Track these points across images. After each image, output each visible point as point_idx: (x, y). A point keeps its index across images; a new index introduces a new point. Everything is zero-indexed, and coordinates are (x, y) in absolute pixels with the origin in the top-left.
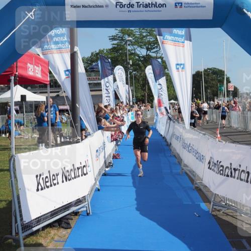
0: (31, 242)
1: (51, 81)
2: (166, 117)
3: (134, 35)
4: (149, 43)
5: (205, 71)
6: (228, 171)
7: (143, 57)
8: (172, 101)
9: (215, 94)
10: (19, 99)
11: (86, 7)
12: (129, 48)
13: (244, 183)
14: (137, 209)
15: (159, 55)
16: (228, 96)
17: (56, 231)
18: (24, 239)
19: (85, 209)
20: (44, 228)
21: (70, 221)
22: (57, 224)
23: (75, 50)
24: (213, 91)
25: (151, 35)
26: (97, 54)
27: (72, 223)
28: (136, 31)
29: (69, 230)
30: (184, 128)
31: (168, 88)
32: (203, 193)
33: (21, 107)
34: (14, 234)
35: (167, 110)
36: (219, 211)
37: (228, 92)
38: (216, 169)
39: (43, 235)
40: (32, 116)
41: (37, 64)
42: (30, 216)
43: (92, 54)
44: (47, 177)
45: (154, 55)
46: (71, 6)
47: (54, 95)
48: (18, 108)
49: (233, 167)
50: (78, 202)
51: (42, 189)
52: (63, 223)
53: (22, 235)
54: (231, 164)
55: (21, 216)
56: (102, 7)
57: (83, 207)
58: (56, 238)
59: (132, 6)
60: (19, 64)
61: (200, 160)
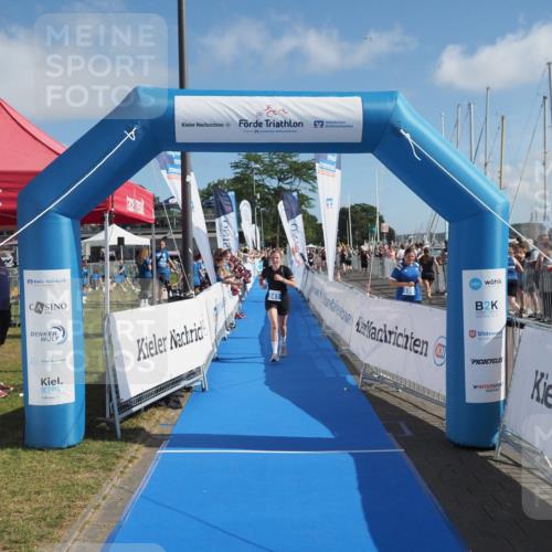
0: (130, 426)
1: (156, 220)
2: (303, 267)
3: (262, 162)
4: (282, 172)
5: (352, 207)
6: (381, 335)
7: (274, 189)
8: (311, 246)
9: (365, 238)
10: (116, 243)
11: (202, 125)
12: (256, 178)
13: (403, 350)
14: (267, 383)
15: (294, 187)
16: (381, 239)
17: (162, 412)
18: (121, 422)
19: (199, 383)
20: (146, 408)
21: (181, 400)
22: (163, 403)
23: (187, 180)
24: (362, 233)
25: (283, 162)
26: (216, 185)
27: (183, 402)
28: (265, 156)
29: (179, 411)
30: (326, 280)
31: (305, 228)
32: (349, 362)
33: (118, 253)
34: (108, 415)
35: (303, 257)
36: (370, 385)
37: (381, 234)
38: (366, 333)
39: (145, 417)
40: (133, 263)
41: (138, 198)
42: (129, 393)
43: (209, 185)
44: (151, 342)
45: (287, 187)
46: (183, 125)
47: (161, 237)
48: (114, 253)
49: (388, 329)
50: (191, 374)
51: (145, 358)
52: (171, 402)
53: (118, 418)
54: (385, 326)
55: (117, 392)
56: (221, 125)
57: (197, 381)
58: (162, 421)
59: (260, 125)
60: (115, 198)
61: (347, 321)
